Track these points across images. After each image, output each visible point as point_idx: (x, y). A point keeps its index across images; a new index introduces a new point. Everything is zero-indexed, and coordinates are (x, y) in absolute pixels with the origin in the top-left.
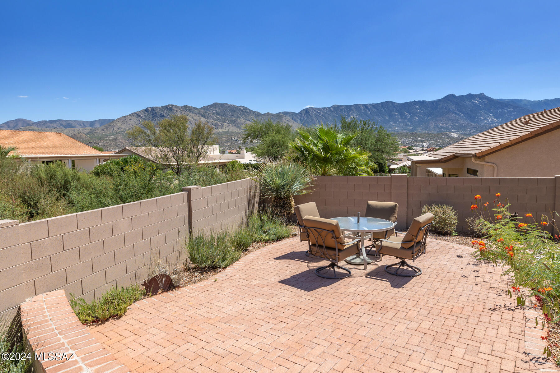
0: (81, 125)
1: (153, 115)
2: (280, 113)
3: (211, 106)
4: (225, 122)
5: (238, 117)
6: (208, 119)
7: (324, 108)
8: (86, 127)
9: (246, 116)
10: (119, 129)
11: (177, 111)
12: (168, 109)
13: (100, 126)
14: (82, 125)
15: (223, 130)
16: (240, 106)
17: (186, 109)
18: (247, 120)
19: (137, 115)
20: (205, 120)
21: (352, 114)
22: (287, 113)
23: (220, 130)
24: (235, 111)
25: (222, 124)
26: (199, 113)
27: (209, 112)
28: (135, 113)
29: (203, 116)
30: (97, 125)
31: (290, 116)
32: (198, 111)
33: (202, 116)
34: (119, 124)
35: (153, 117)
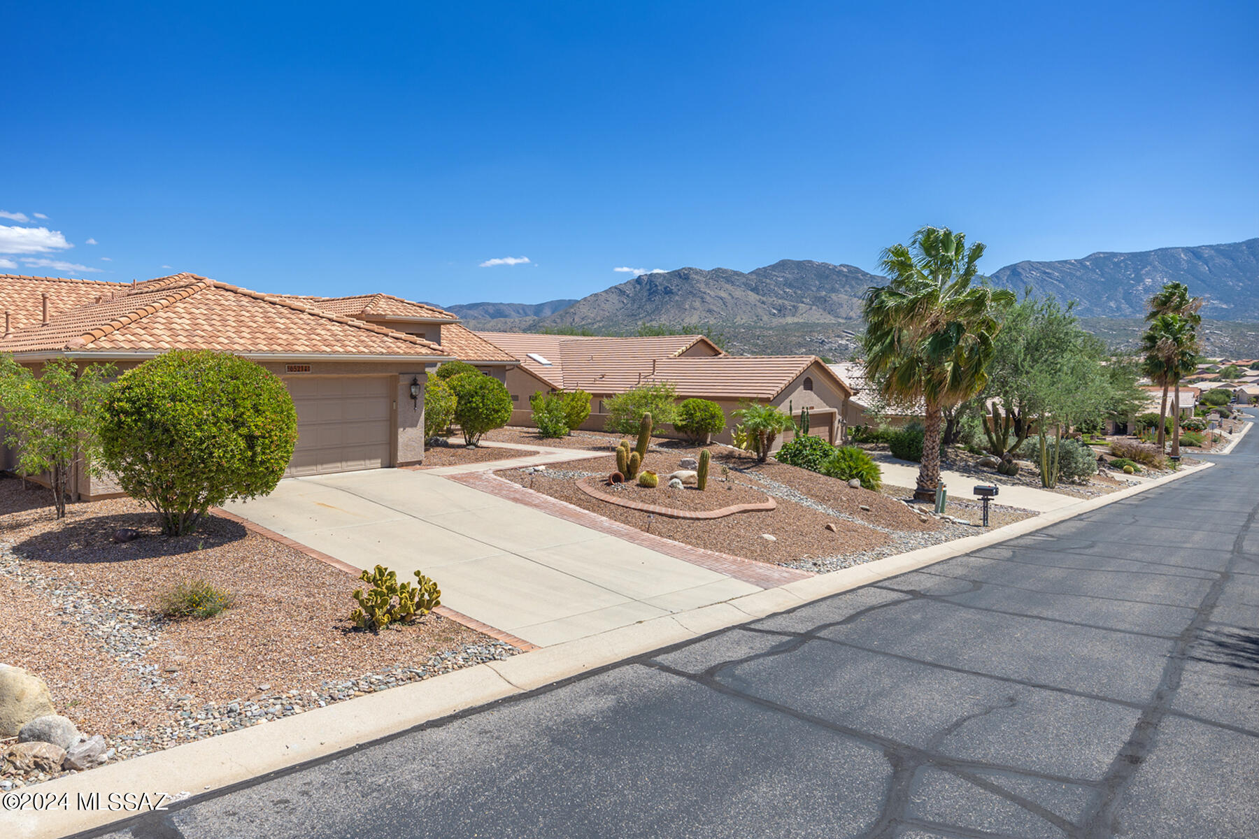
0: (518, 313)
1: (649, 290)
3: (774, 267)
4: (803, 302)
5: (833, 290)
6: (763, 296)
7: (1066, 262)
8: (527, 315)
9: (852, 287)
10: (583, 319)
11: (698, 281)
12: (681, 277)
13: (553, 313)
14: (521, 311)
15: (796, 320)
16: (841, 265)
17: (718, 276)
18: (855, 296)
19: (619, 291)
20: (758, 297)
21: (1148, 274)
23: (790, 320)
24: (827, 277)
25: (794, 306)
26: (746, 284)
27: (768, 281)
28: (616, 288)
29: (755, 290)
30: (547, 312)
32: (744, 280)
33: (752, 290)
34: (584, 310)
35: (650, 294)
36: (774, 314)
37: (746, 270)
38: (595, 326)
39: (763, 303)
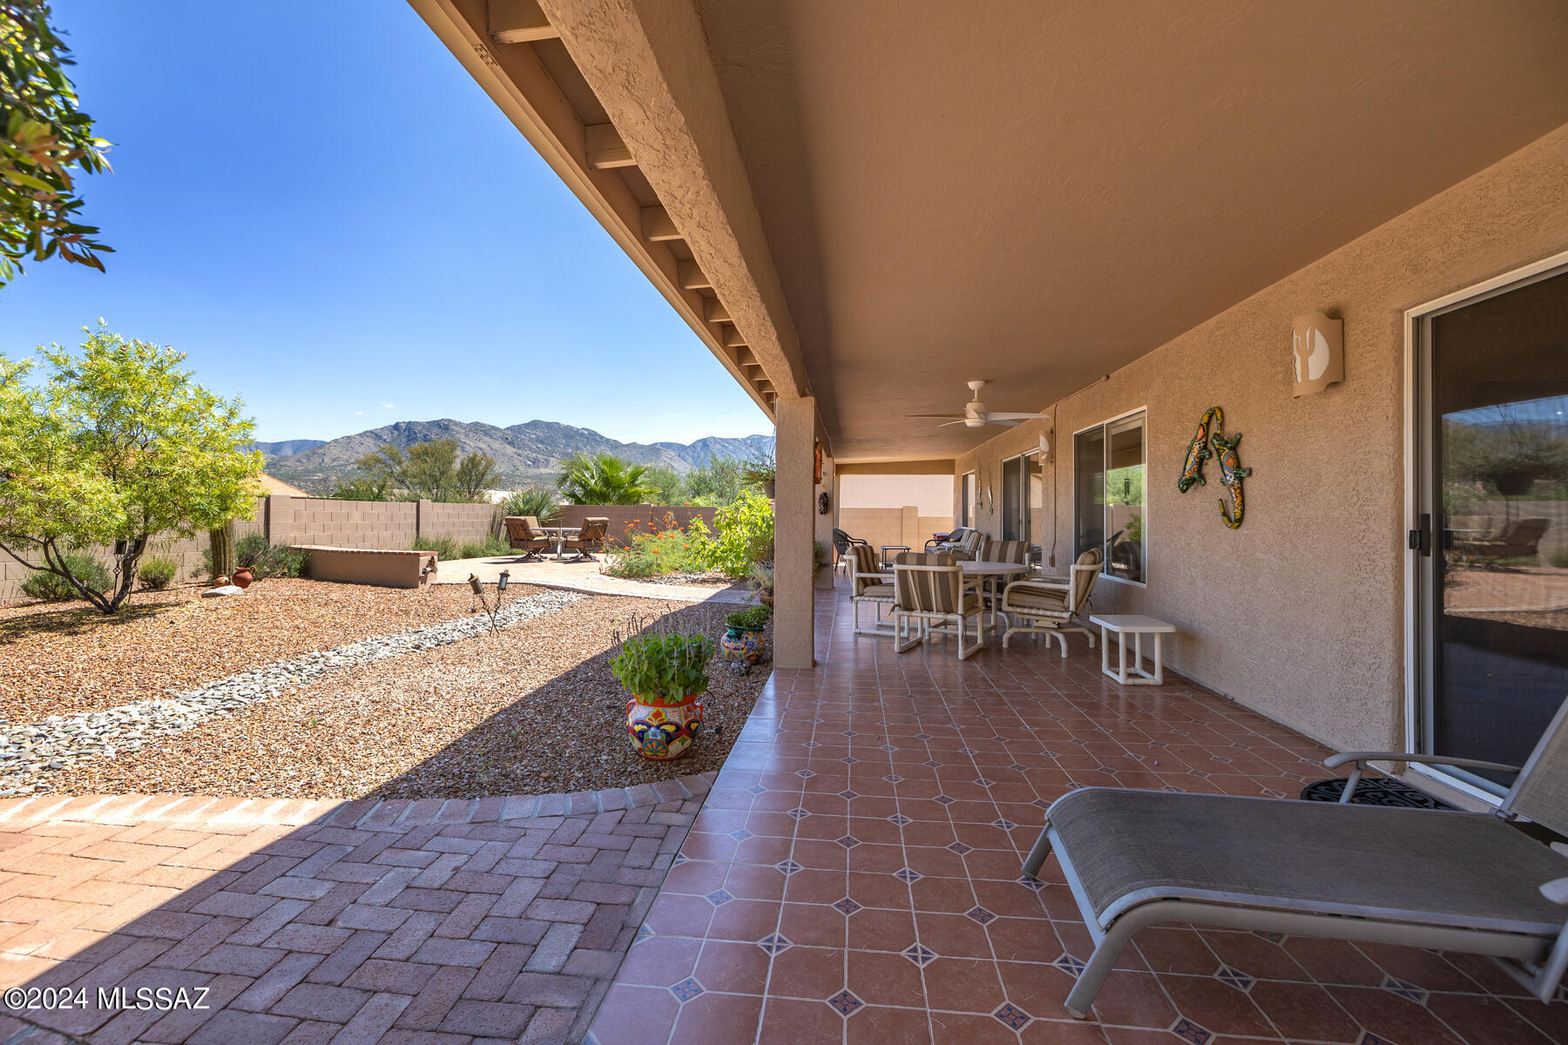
1: (408, 436)
2: (656, 444)
3: (527, 425)
4: (553, 457)
5: (577, 448)
6: (518, 449)
7: (735, 439)
9: (592, 447)
10: (334, 460)
11: (458, 432)
12: (440, 427)
13: (295, 453)
15: (548, 471)
16: (583, 429)
17: (476, 429)
19: (375, 435)
20: (514, 450)
22: (668, 446)
23: (543, 471)
24: (572, 437)
25: (546, 460)
26: (502, 438)
27: (523, 437)
28: (371, 432)
29: (511, 443)
30: (288, 452)
31: (674, 450)
32: (500, 434)
33: (509, 443)
34: (335, 452)
35: (409, 441)
36: (529, 465)
37: (502, 426)
38: (349, 468)
39: (519, 455)
